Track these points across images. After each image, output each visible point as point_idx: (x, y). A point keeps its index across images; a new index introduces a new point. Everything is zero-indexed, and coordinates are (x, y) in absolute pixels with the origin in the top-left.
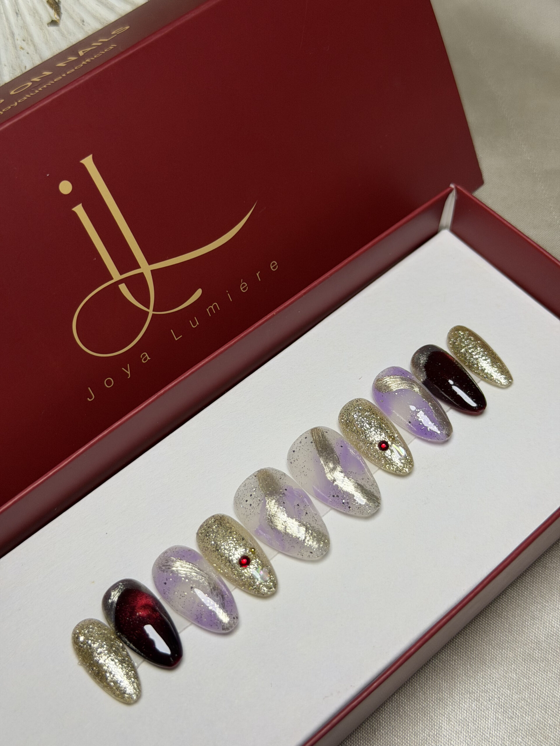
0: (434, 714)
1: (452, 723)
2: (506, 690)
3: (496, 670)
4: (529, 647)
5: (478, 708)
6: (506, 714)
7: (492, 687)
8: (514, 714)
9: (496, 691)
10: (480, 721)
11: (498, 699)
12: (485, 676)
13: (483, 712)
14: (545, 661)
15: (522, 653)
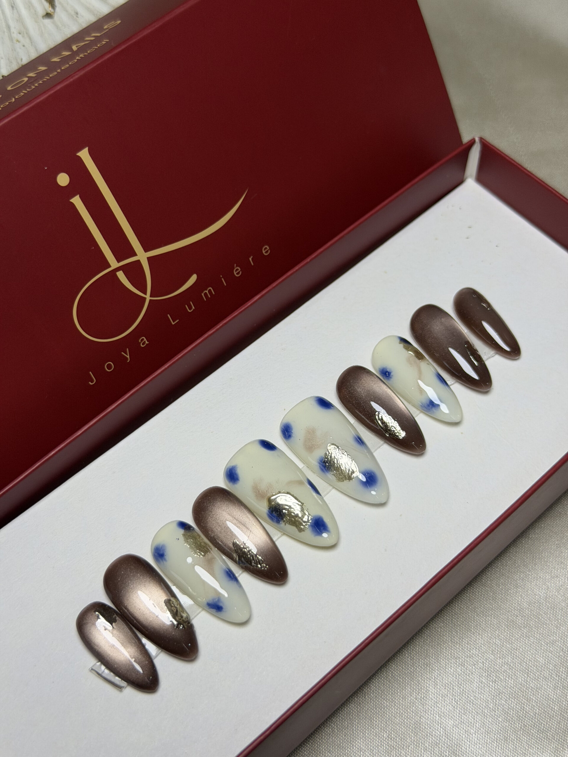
0: (421, 678)
1: (439, 687)
2: (490, 655)
3: (480, 636)
4: (512, 614)
5: (463, 672)
6: (490, 677)
7: (476, 652)
8: (498, 677)
9: (480, 656)
10: (465, 685)
11: (482, 664)
12: (470, 642)
13: (468, 676)
14: (527, 627)
15: (505, 619)
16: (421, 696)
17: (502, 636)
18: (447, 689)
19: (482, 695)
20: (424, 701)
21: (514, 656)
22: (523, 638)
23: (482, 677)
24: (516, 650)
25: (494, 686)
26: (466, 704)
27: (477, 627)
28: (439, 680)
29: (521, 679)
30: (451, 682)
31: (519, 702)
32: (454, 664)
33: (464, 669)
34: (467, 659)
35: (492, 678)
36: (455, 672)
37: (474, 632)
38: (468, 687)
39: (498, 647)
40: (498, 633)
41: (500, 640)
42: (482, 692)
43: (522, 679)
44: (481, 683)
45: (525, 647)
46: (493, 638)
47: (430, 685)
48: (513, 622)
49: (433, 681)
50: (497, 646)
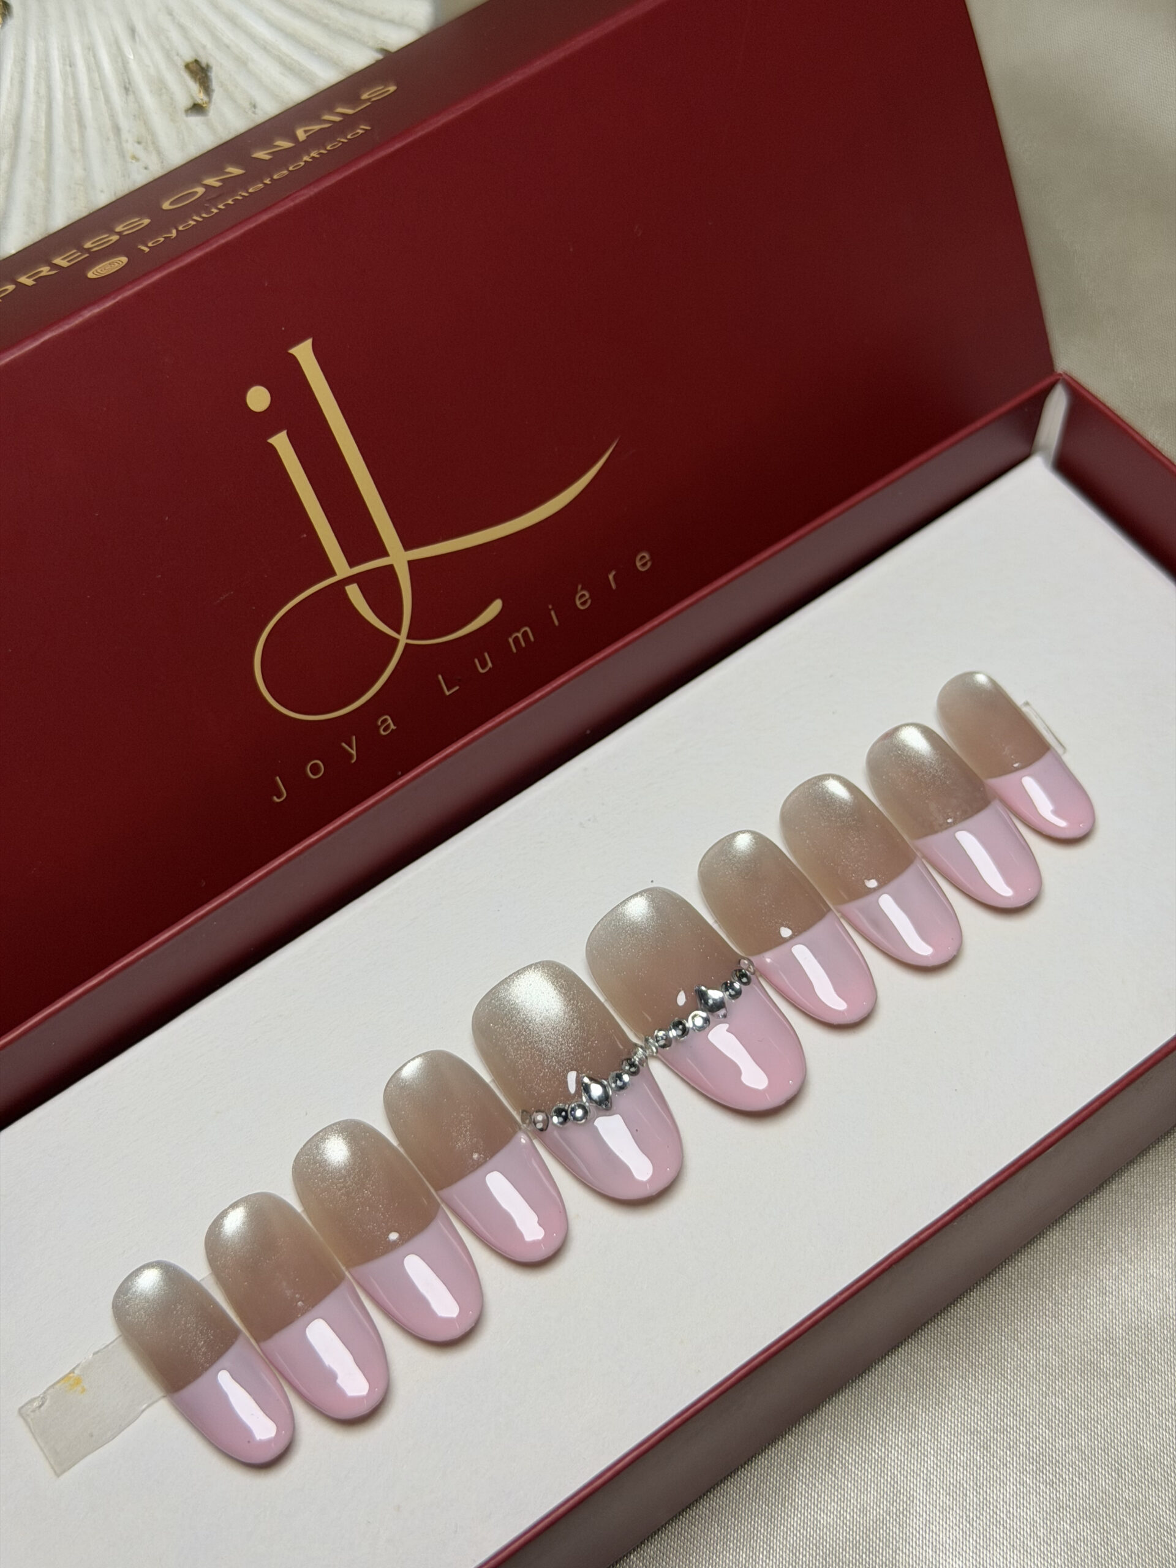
16: (898, 1507)
17: (1070, 1392)
18: (953, 1496)
19: (1023, 1510)
20: (905, 1519)
21: (1093, 1434)
22: (1112, 1398)
23: (1025, 1473)
24: (1097, 1422)
25: (1048, 1493)
26: (990, 1527)
27: (1017, 1370)
28: (937, 1476)
29: (1105, 1481)
30: (962, 1482)
31: (1098, 1528)
32: (969, 1445)
33: (988, 1455)
34: (995, 1436)
35: (1044, 1477)
36: (970, 1461)
37: (1012, 1380)
38: (995, 1492)
39: (1060, 1413)
40: (1060, 1384)
41: (1065, 1399)
42: (1023, 1504)
43: (1107, 1481)
44: (1023, 1486)
45: (1115, 1417)
46: (1050, 1394)
47: (916, 1485)
48: (1092, 1365)
49: (923, 1478)
50: (1057, 1411)
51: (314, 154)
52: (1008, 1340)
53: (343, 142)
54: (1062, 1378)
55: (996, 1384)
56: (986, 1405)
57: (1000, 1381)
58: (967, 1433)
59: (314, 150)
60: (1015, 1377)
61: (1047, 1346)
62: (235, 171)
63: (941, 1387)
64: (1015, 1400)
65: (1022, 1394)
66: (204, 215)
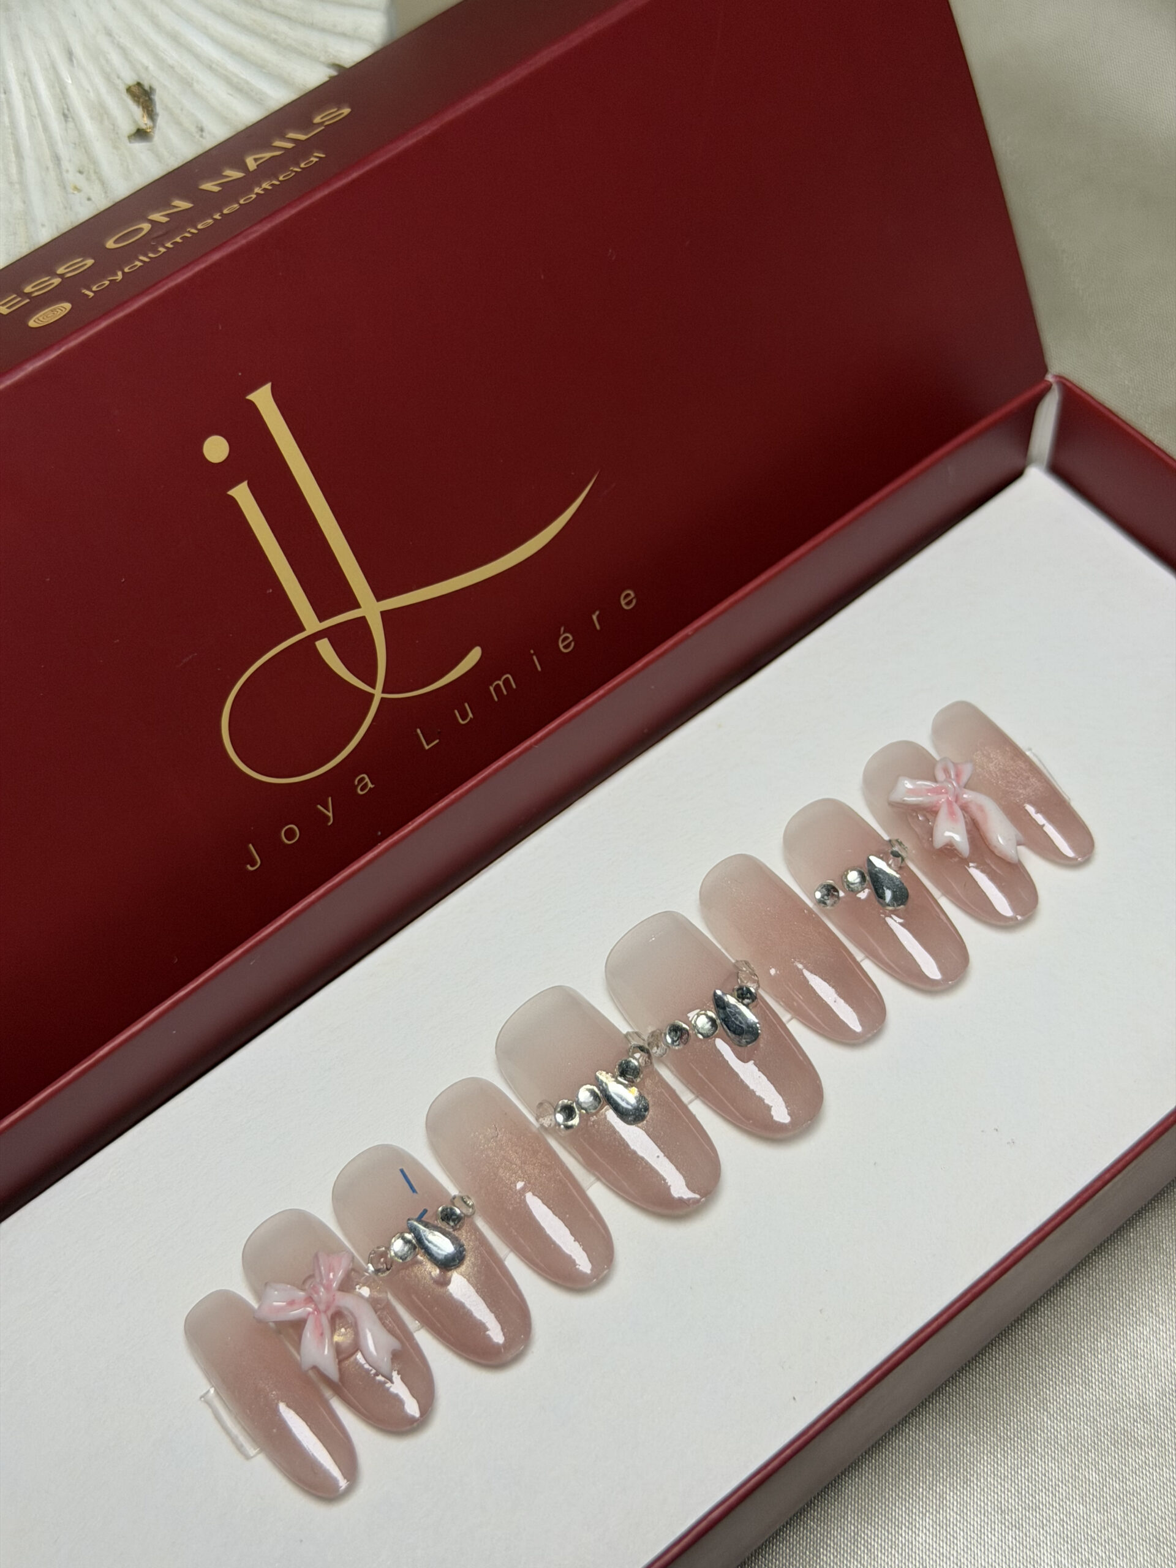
51: (266, 185)
52: (1037, 1411)
53: (296, 172)
54: (1095, 1450)
55: (1026, 1458)
56: (1016, 1481)
57: (1030, 1455)
58: (998, 1512)
59: (266, 181)
60: (1046, 1450)
61: (1079, 1416)
62: (182, 205)
63: (968, 1464)
64: (1047, 1475)
65: (1054, 1468)
66: (151, 255)
